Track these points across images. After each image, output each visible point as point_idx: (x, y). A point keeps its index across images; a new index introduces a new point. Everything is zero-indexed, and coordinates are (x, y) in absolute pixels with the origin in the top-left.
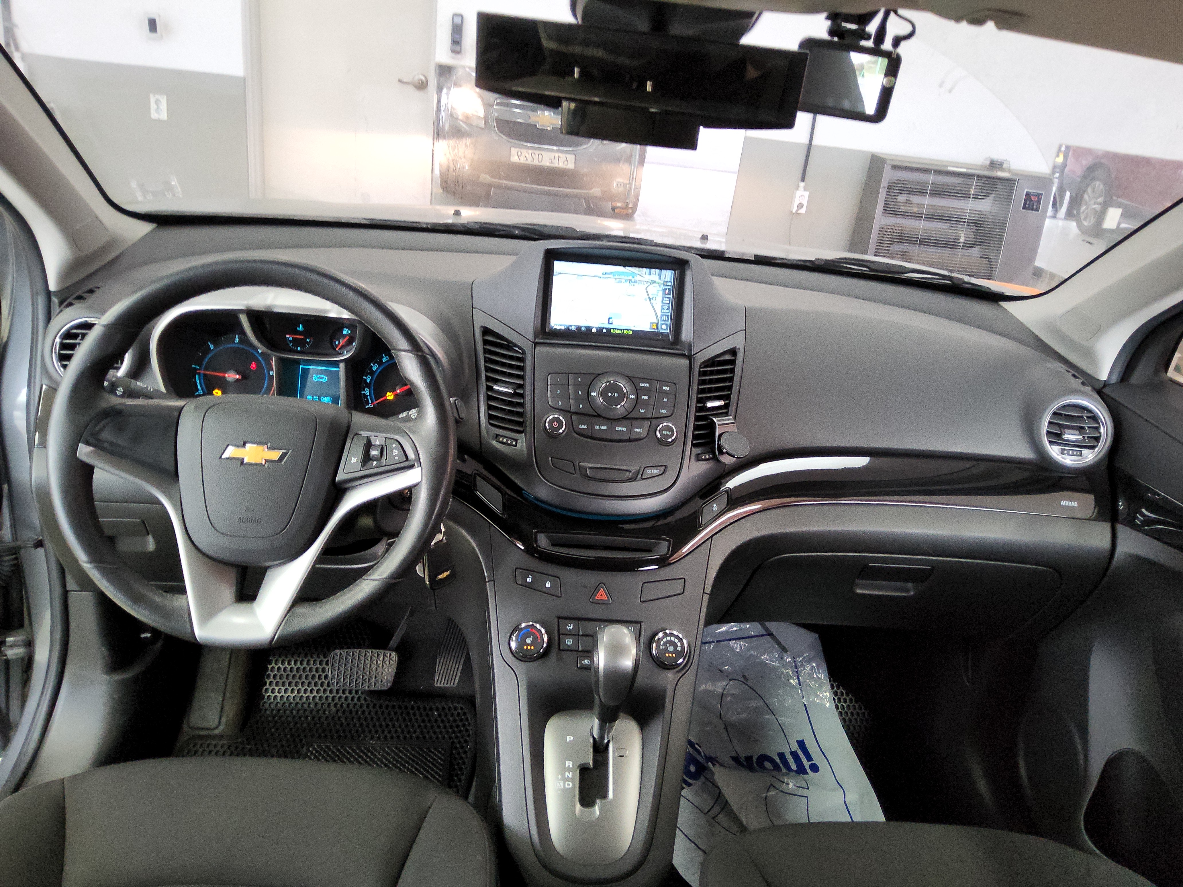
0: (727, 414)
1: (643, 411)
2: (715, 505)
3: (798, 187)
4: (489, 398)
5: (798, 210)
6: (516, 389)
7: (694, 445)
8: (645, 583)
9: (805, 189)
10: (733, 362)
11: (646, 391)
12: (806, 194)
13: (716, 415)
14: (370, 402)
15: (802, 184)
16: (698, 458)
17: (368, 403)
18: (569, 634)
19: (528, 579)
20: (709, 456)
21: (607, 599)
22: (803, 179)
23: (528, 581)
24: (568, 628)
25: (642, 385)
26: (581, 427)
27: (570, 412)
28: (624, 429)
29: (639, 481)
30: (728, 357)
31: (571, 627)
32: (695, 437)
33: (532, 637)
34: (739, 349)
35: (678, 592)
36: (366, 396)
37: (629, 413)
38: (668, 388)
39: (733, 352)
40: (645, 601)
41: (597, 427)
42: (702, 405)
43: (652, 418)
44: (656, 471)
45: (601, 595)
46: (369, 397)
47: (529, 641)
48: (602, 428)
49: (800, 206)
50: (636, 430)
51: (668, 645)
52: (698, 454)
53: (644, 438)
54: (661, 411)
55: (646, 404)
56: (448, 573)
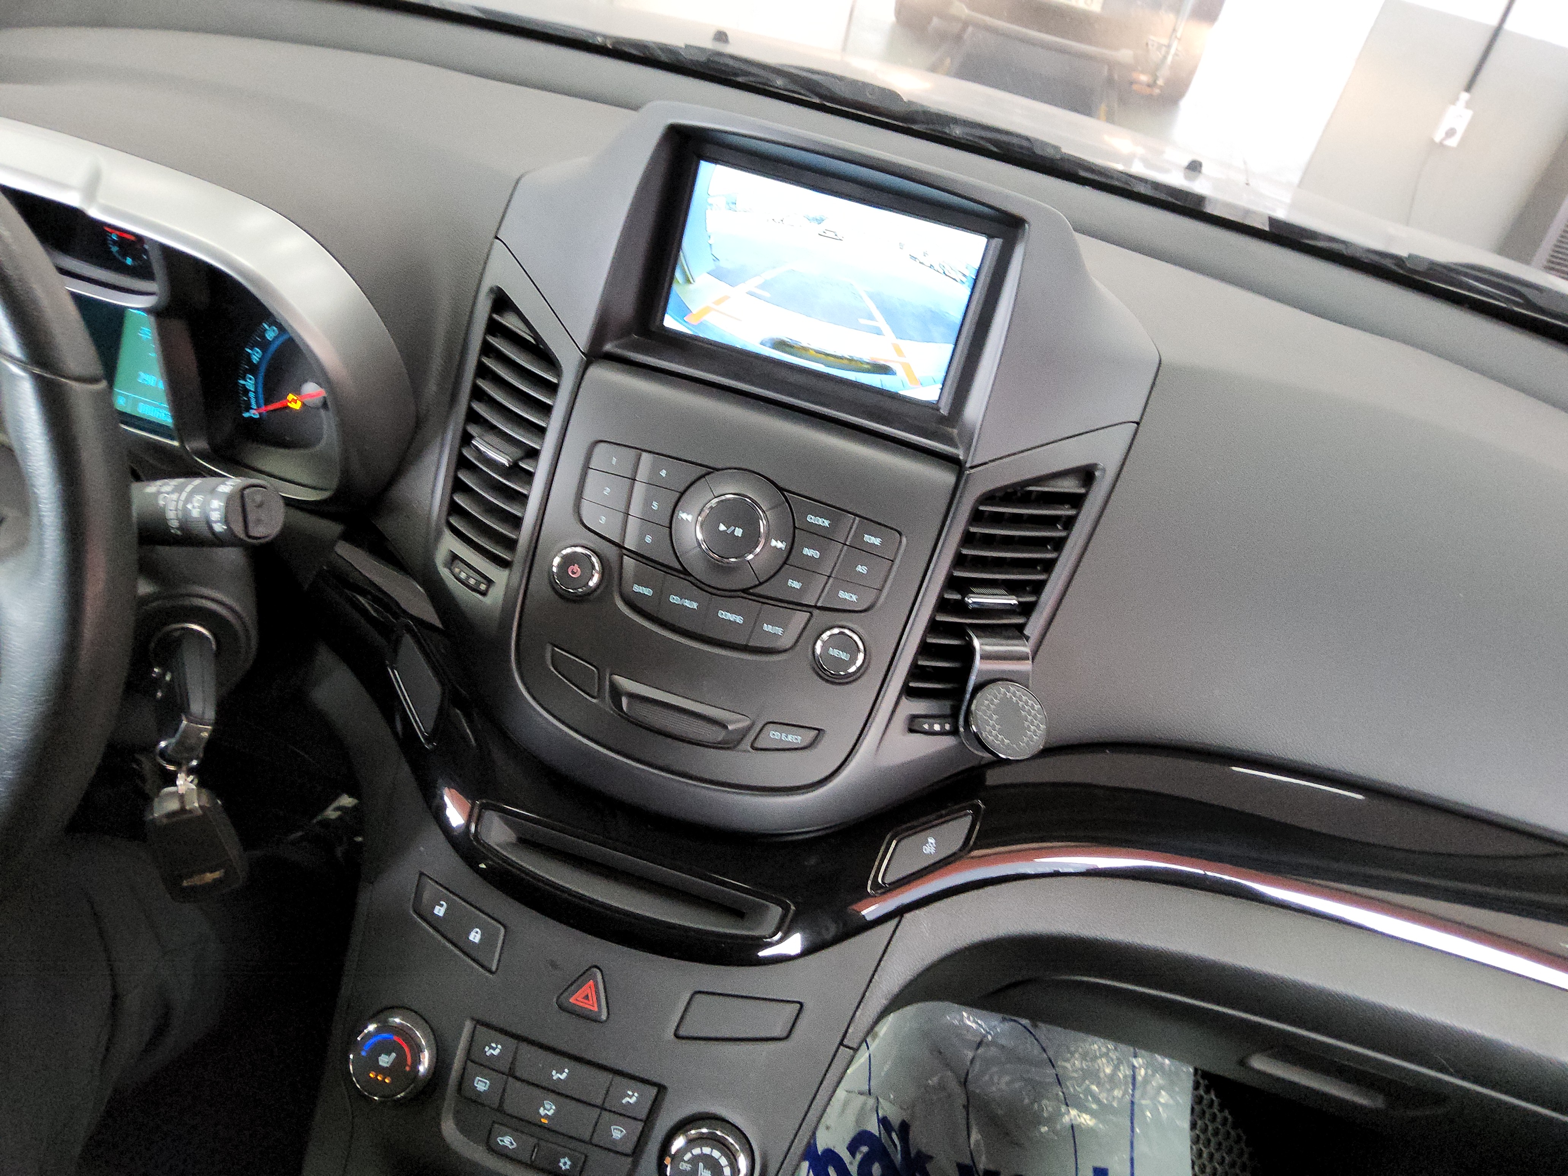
0: (1019, 631)
1: (797, 585)
2: (931, 840)
3: (1454, 100)
4: (462, 463)
5: (1444, 139)
6: (521, 459)
7: (908, 692)
8: (700, 992)
9: (1468, 105)
10: (1076, 501)
11: (818, 536)
12: (1469, 113)
13: (986, 631)
14: (254, 406)
15: (1465, 96)
16: (913, 726)
17: (248, 408)
18: (487, 1066)
19: (437, 907)
20: (942, 727)
21: (596, 1010)
22: (1469, 88)
23: (436, 912)
24: (489, 1052)
25: (811, 519)
26: (637, 588)
27: (620, 546)
28: (739, 619)
29: (745, 751)
30: (1069, 486)
31: (496, 1052)
32: (916, 672)
33: (394, 1055)
34: (1104, 470)
35: (775, 1034)
36: (246, 391)
37: (761, 584)
38: (877, 541)
39: (1087, 475)
40: (683, 1038)
41: (674, 599)
42: (958, 597)
43: (816, 607)
44: (794, 738)
45: (587, 997)
46: (252, 395)
47: (385, 1060)
48: (687, 603)
49: (1451, 133)
50: (767, 628)
51: (701, 1165)
52: (913, 718)
53: (785, 651)
54: (842, 594)
55: (808, 569)
56: (217, 875)
